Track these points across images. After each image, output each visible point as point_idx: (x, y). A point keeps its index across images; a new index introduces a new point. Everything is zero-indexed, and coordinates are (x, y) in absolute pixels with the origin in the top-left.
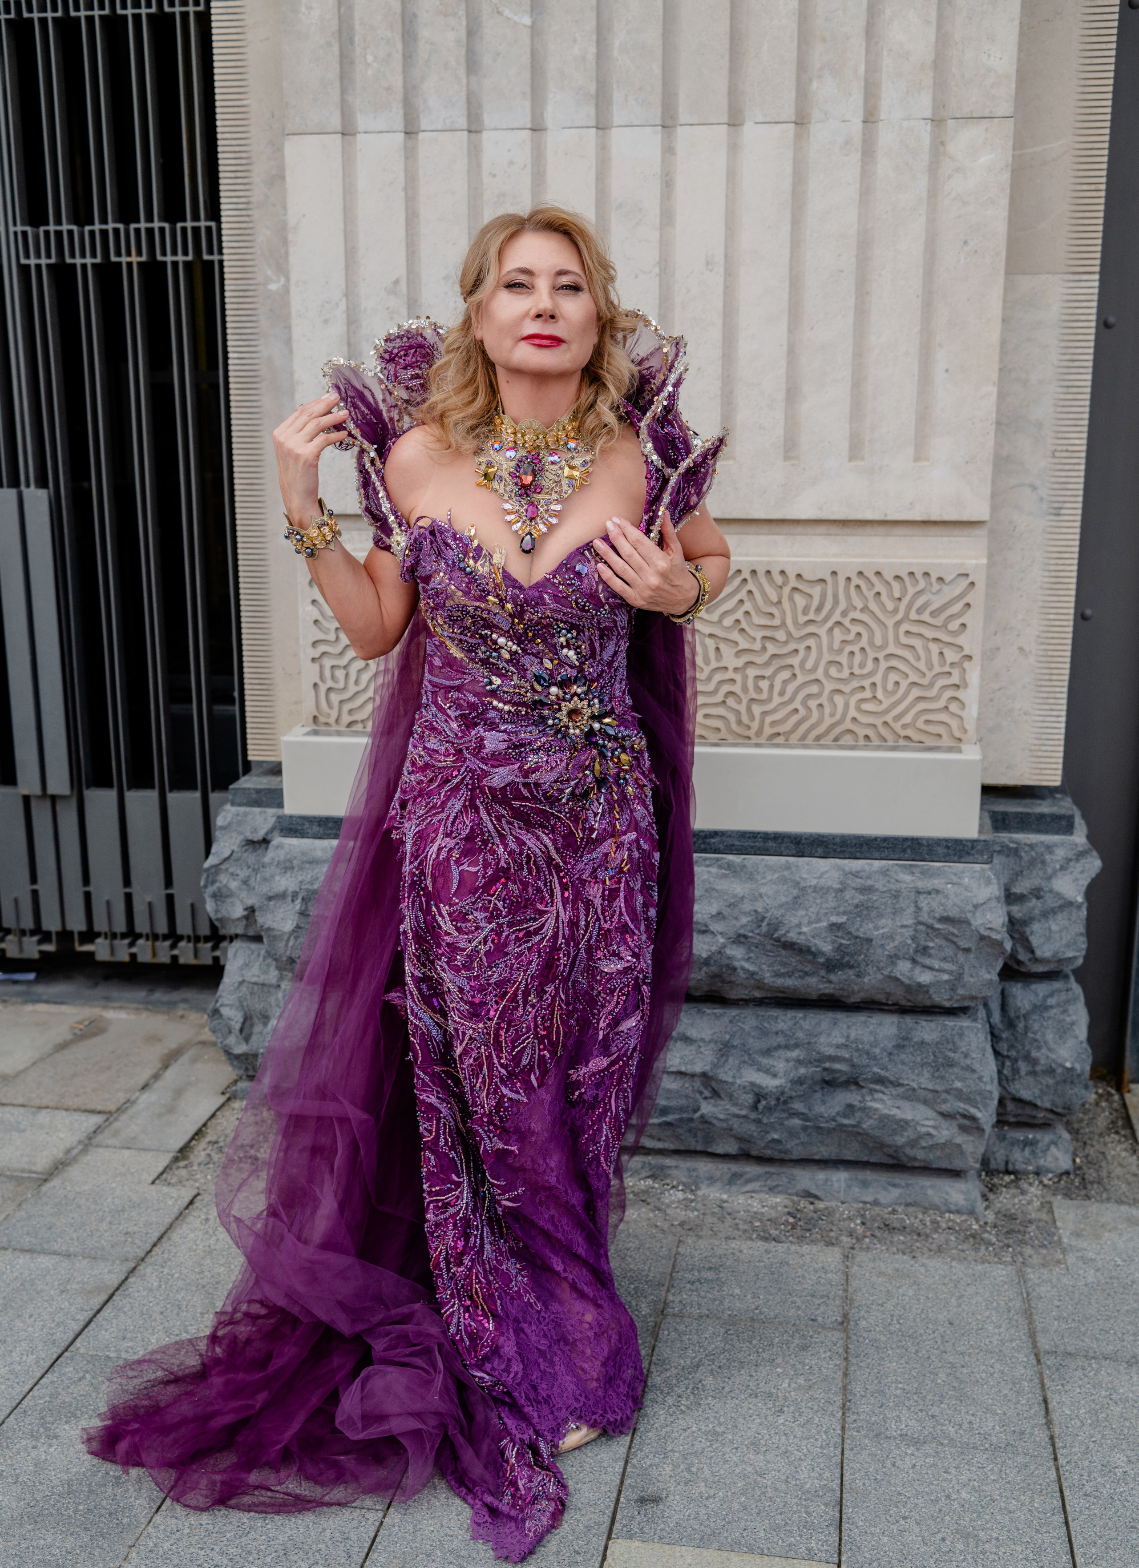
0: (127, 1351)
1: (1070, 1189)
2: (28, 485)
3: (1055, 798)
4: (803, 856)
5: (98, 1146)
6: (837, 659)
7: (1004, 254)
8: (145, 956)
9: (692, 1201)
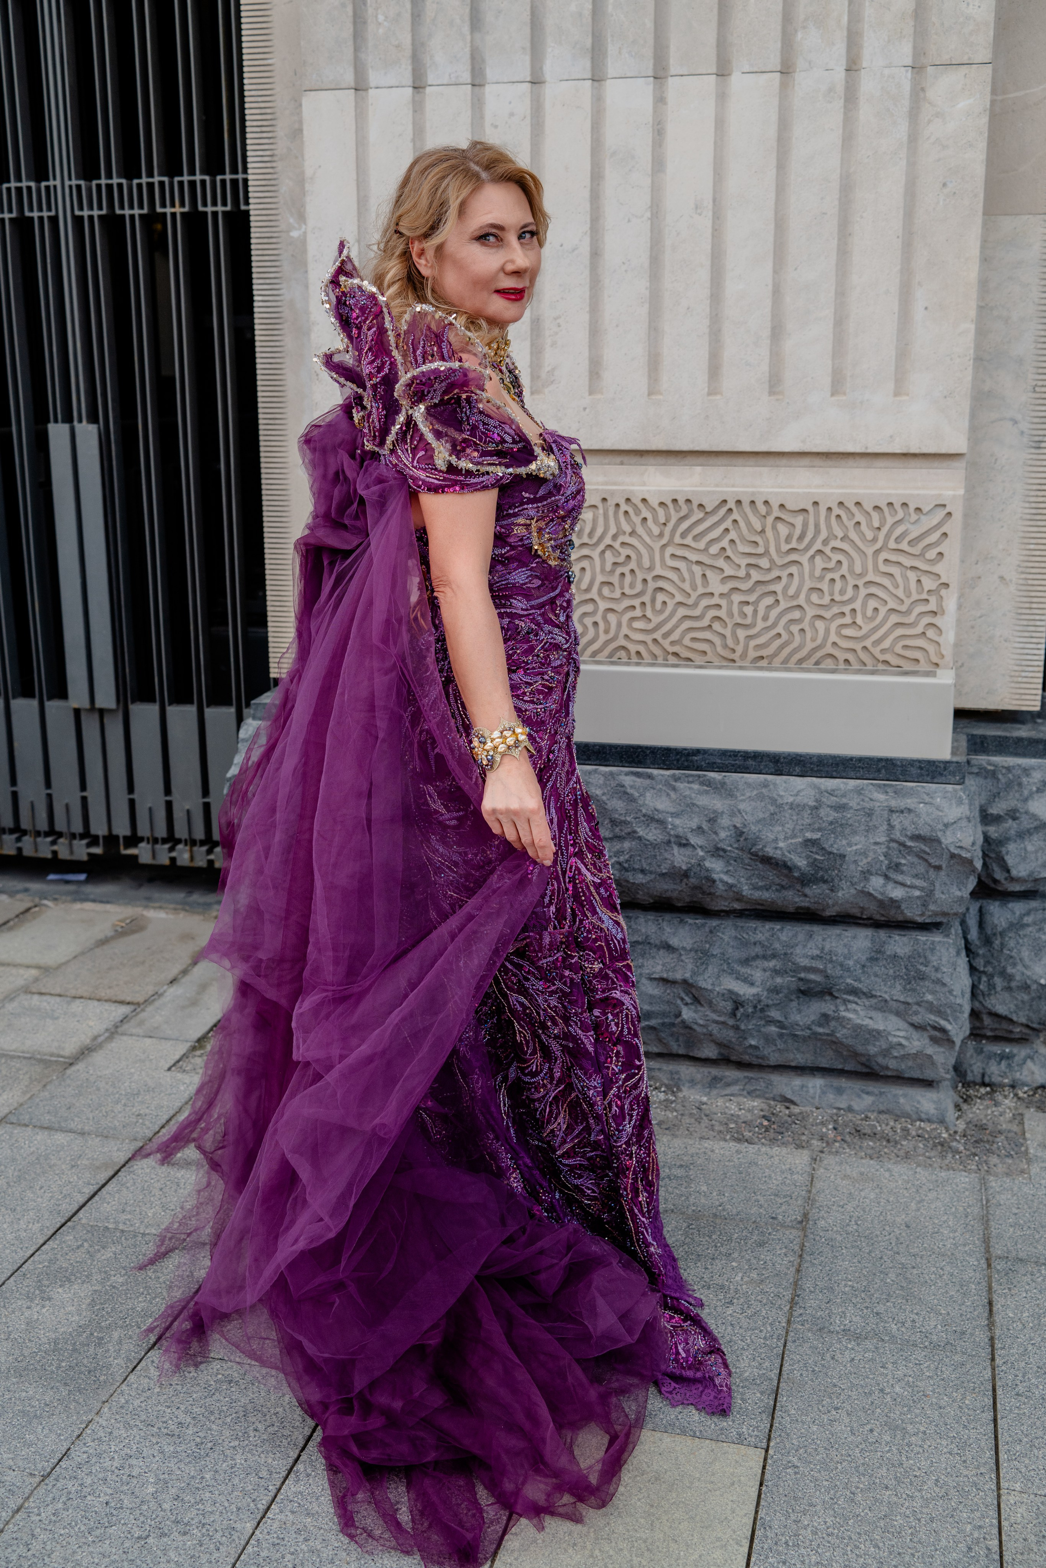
0: (125, 1223)
1: (1043, 1102)
2: (80, 421)
3: (1036, 723)
4: (781, 774)
5: (123, 1034)
6: (818, 586)
7: (982, 195)
8: (183, 861)
9: (672, 1102)
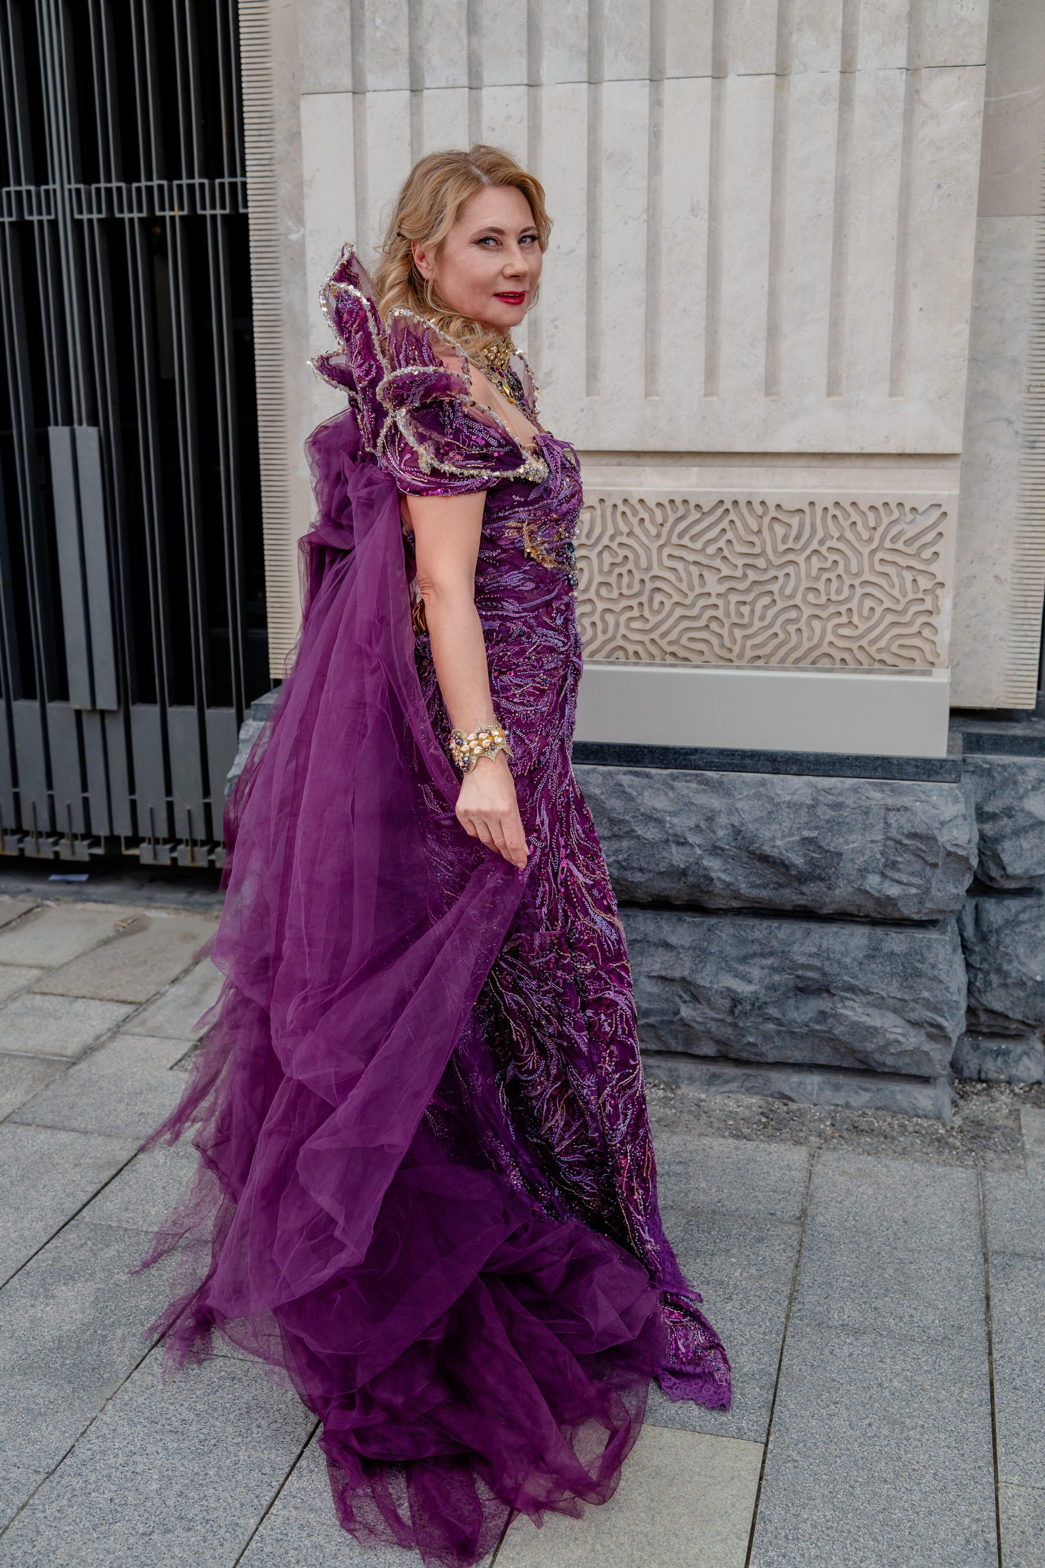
0: (128, 1222)
1: (1039, 1098)
2: (80, 424)
3: (1030, 721)
4: (778, 773)
5: (125, 1034)
6: (815, 586)
7: (976, 197)
8: (185, 861)
9: (671, 1099)
